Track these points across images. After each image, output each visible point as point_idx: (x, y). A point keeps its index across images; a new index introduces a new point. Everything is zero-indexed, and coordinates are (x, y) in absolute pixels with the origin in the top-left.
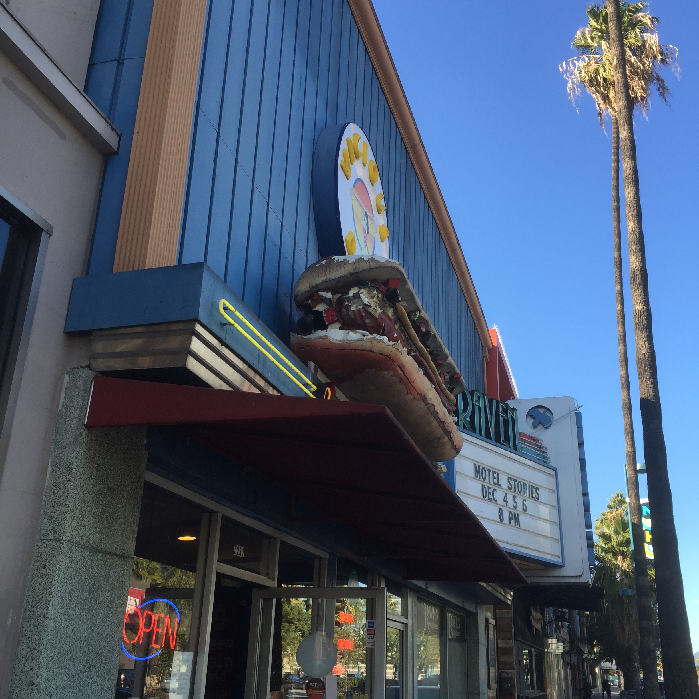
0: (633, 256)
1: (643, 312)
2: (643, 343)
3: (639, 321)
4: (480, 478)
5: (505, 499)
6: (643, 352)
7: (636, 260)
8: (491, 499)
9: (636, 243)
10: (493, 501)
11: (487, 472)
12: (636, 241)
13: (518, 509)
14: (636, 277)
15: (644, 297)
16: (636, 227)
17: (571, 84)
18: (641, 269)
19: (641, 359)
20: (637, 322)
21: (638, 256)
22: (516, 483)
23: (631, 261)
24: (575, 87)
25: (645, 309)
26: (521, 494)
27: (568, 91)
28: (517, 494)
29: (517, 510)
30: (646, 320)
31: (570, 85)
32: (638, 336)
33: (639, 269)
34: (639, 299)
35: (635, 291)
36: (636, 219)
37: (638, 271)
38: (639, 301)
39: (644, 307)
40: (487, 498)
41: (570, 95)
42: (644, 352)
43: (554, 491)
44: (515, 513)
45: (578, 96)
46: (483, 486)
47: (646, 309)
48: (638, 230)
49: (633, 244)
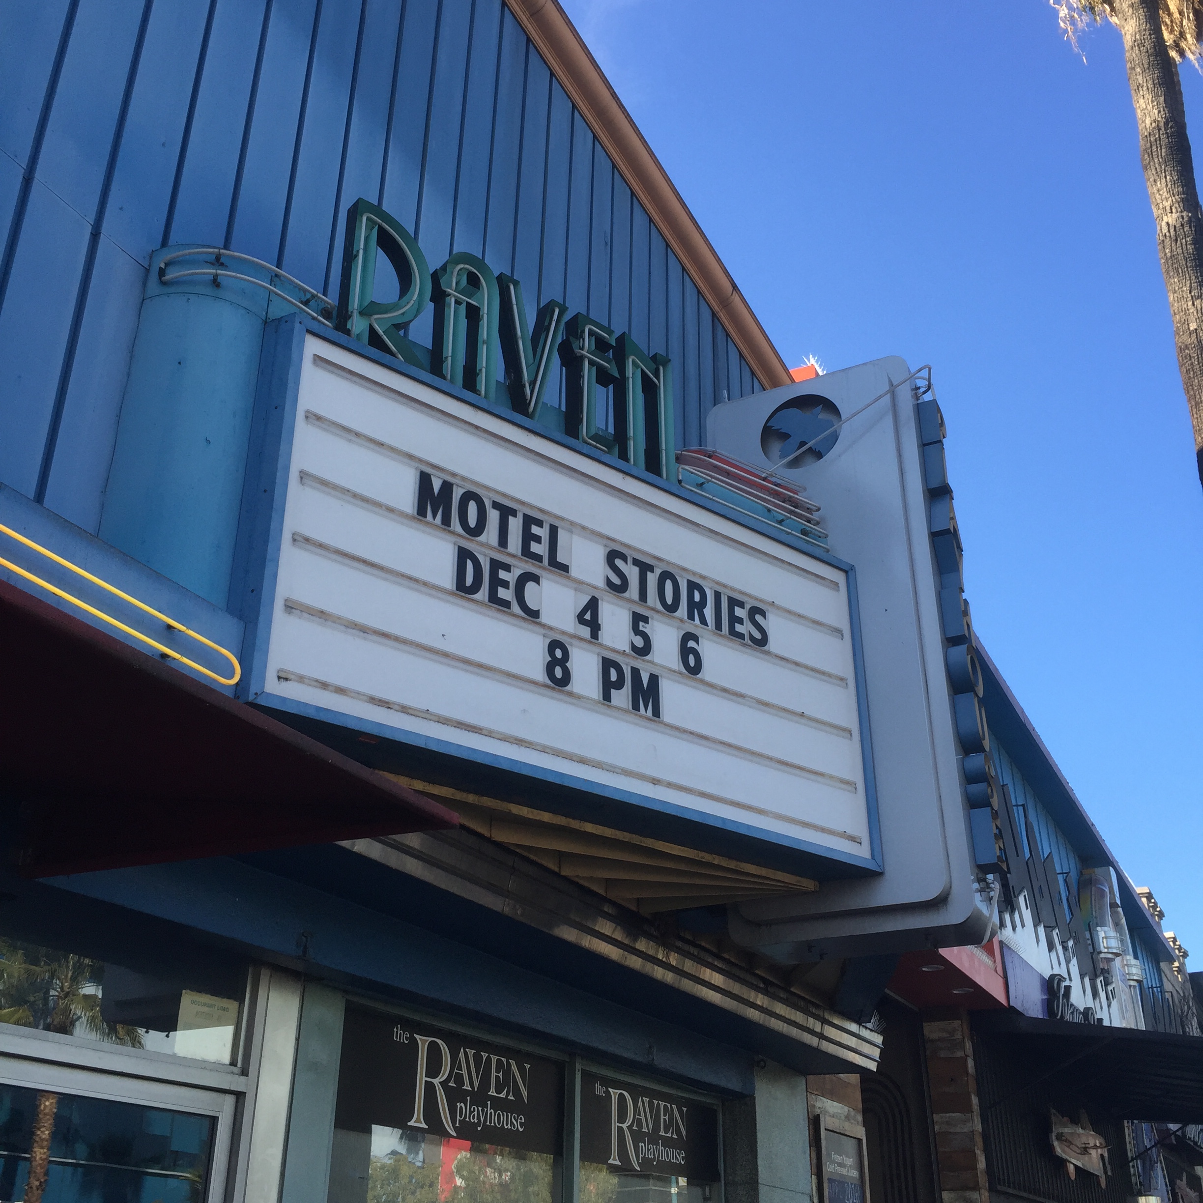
0: (1141, 101)
1: (1182, 225)
2: (1190, 303)
3: (1171, 251)
4: (446, 521)
5: (588, 616)
6: (1192, 329)
7: (1150, 107)
8: (506, 604)
9: (1146, 66)
10: (516, 608)
11: (493, 516)
12: (1145, 62)
13: (656, 660)
14: (1154, 148)
15: (1180, 189)
16: (1145, 30)
17: (1066, 11)
18: (1166, 124)
19: (1187, 347)
20: (1169, 255)
21: (1157, 96)
22: (652, 579)
23: (1139, 114)
24: (1076, 16)
25: (1186, 219)
26: (678, 614)
27: (1062, 25)
28: (653, 609)
29: (652, 662)
30: (1193, 244)
31: (1063, 12)
32: (1175, 292)
33: (1162, 124)
34: (1167, 199)
35: (1155, 181)
36: (1141, 11)
37: (1159, 129)
38: (1167, 204)
39: (1185, 214)
40: (483, 594)
41: (1066, 31)
42: (1193, 326)
43: (838, 632)
44: (635, 672)
45: (1083, 31)
46: (464, 555)
47: (1190, 218)
48: (1150, 34)
49: (1138, 70)
